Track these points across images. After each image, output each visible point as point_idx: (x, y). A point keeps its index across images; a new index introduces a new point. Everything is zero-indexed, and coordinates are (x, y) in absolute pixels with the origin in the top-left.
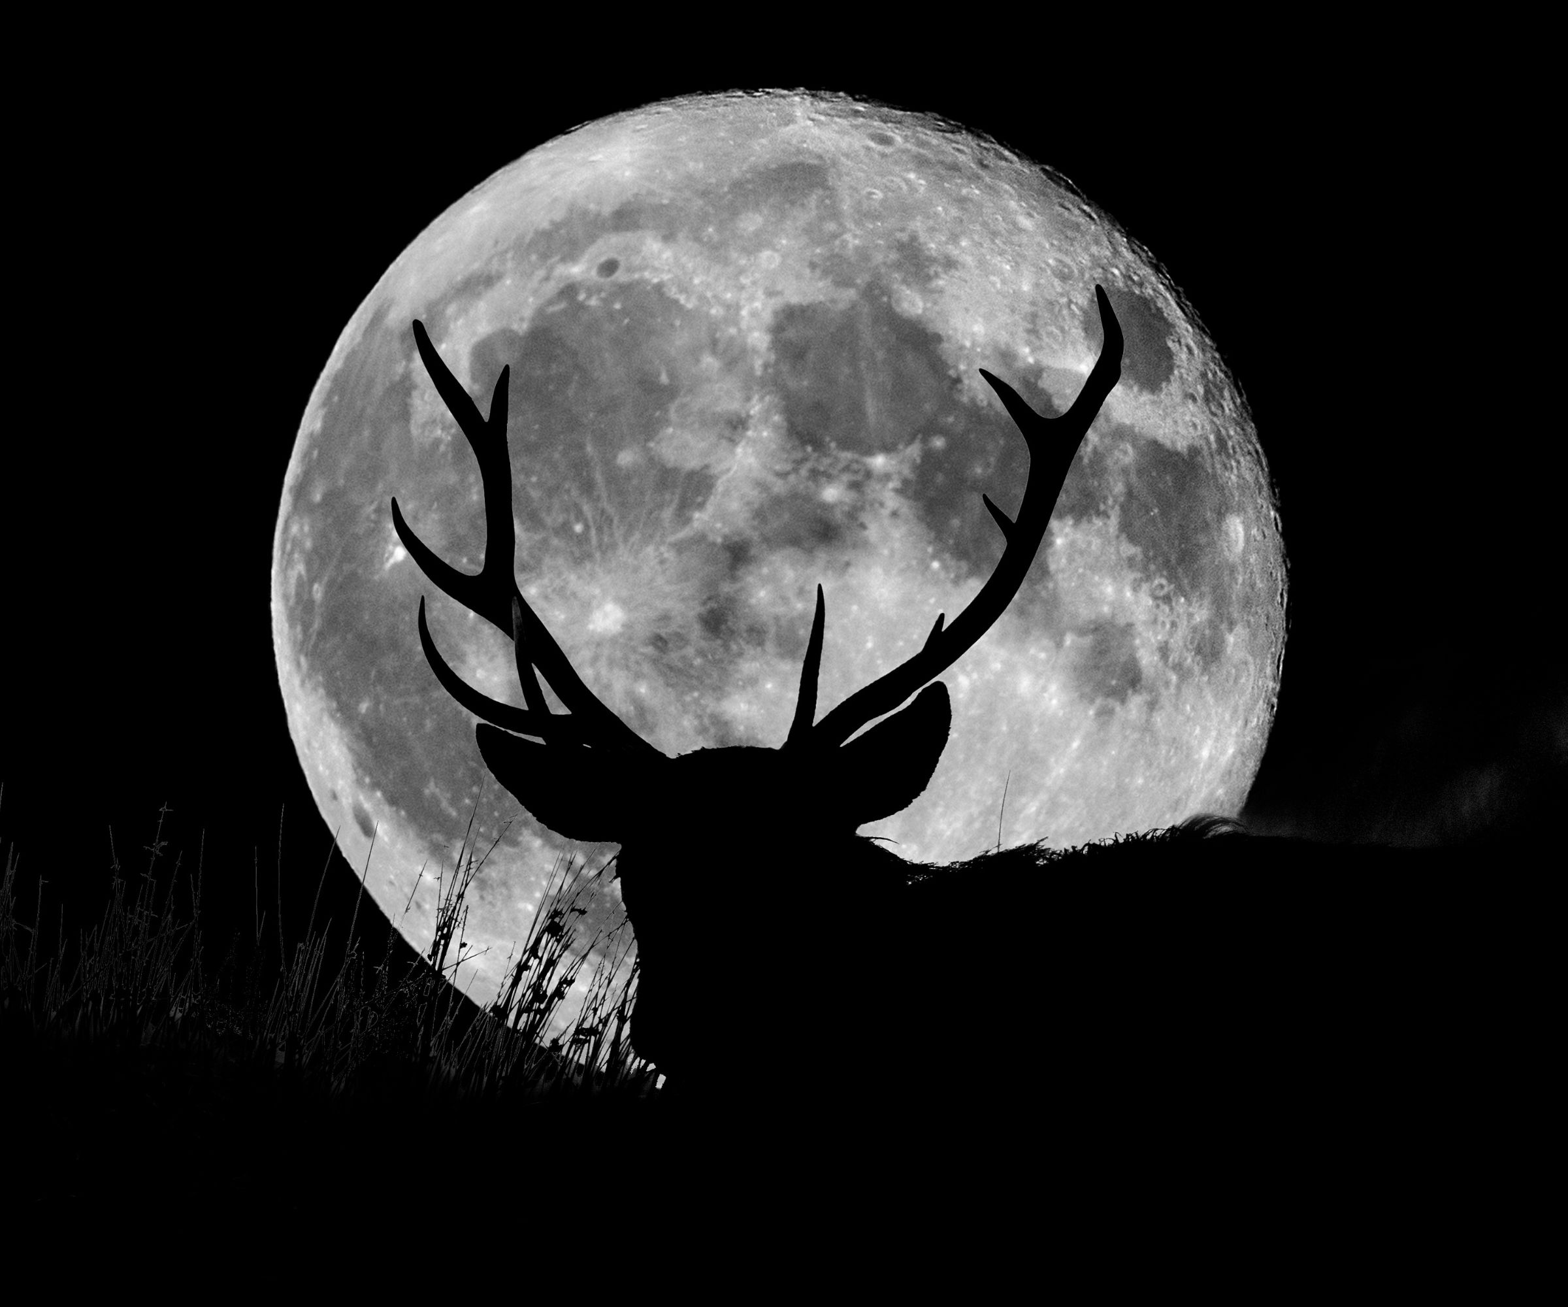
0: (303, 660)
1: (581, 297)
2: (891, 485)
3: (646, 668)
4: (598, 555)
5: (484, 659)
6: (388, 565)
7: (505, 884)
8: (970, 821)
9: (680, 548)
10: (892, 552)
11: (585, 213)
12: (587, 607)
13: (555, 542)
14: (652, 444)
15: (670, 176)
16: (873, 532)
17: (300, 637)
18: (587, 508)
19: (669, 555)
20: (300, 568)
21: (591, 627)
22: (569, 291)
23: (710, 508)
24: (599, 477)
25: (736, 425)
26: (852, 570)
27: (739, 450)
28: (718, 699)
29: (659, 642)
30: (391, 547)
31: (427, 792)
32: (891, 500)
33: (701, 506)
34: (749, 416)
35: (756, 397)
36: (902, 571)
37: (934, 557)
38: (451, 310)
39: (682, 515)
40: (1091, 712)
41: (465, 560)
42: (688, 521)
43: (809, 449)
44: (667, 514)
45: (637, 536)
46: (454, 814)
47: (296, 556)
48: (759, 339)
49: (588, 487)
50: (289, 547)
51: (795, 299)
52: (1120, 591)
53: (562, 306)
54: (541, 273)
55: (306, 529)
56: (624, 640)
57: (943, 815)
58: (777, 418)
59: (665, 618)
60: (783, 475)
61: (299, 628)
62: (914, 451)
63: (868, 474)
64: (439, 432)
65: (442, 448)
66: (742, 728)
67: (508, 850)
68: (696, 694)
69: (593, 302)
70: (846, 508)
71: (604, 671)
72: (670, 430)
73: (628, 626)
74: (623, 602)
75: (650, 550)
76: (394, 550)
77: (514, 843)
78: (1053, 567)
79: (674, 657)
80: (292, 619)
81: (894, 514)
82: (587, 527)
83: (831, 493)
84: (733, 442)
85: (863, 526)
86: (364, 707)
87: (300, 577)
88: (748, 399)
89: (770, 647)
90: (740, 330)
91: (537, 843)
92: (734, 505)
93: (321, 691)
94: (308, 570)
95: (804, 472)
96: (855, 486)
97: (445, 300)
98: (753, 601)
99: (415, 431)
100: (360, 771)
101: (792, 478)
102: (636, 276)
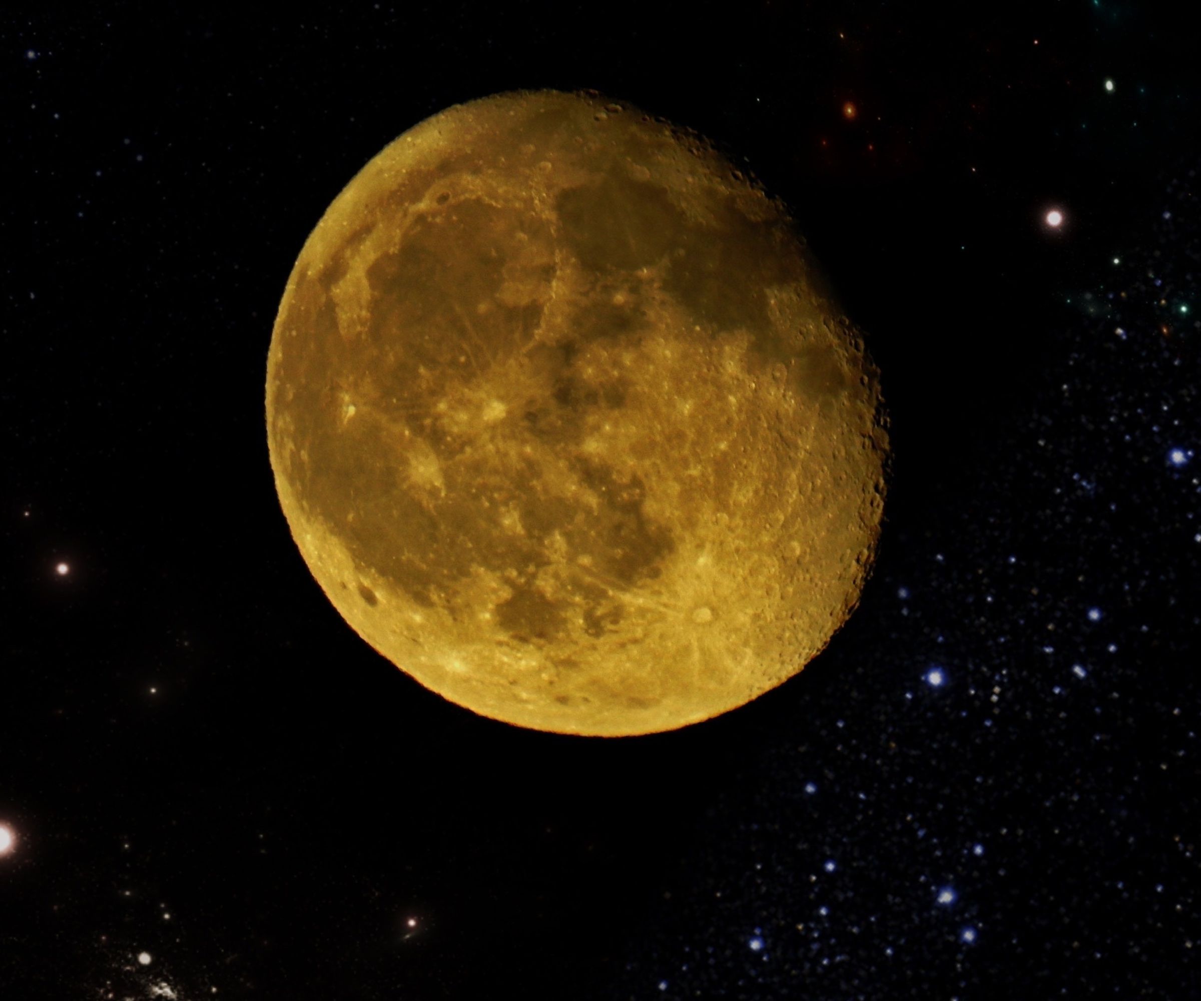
0: (305, 503)
1: (430, 219)
2: (656, 285)
3: (527, 435)
4: (479, 372)
5: (422, 459)
6: (346, 421)
7: (468, 605)
8: (756, 492)
9: (530, 355)
10: (667, 325)
11: (419, 172)
12: (479, 407)
13: (450, 371)
14: (498, 295)
15: (468, 137)
16: (651, 315)
17: (300, 488)
18: (465, 346)
19: (526, 361)
20: (290, 446)
21: (486, 418)
22: (421, 218)
23: (543, 324)
24: (467, 324)
25: (547, 272)
26: (643, 343)
27: (554, 283)
28: (577, 444)
29: (531, 417)
30: (345, 408)
31: (404, 558)
32: (658, 296)
33: (538, 325)
34: (555, 264)
35: (557, 251)
36: (676, 337)
37: (695, 324)
38: (348, 253)
39: (527, 334)
40: (817, 405)
41: (395, 401)
42: (532, 335)
43: (598, 274)
44: (517, 336)
45: (500, 355)
46: (424, 567)
47: (286, 439)
48: (549, 215)
49: (463, 332)
50: (279, 438)
51: (566, 186)
52: (817, 327)
53: (419, 228)
54: (400, 215)
55: (288, 419)
56: (509, 421)
57: (739, 490)
58: (573, 260)
59: (531, 402)
60: (585, 294)
61: (298, 484)
62: (665, 261)
63: (640, 281)
64: (359, 328)
65: (363, 337)
66: (597, 460)
67: (464, 580)
68: (562, 445)
69: (438, 220)
70: (632, 306)
71: (501, 445)
72: (506, 284)
73: (509, 412)
74: (501, 398)
75: (512, 362)
76: (348, 409)
77: (467, 574)
78: (772, 319)
79: (542, 424)
80: (291, 480)
81: (663, 303)
82: (468, 357)
83: (619, 298)
84: (549, 281)
85: (644, 314)
86: (350, 517)
87: (291, 450)
88: (553, 253)
89: (603, 404)
90: (536, 213)
91: (482, 570)
92: (559, 320)
93: (321, 518)
94: (296, 445)
95: (598, 289)
96: (634, 290)
97: (342, 249)
98: (585, 377)
99: (343, 332)
100: (357, 560)
101: (592, 294)
102: (462, 198)
